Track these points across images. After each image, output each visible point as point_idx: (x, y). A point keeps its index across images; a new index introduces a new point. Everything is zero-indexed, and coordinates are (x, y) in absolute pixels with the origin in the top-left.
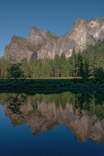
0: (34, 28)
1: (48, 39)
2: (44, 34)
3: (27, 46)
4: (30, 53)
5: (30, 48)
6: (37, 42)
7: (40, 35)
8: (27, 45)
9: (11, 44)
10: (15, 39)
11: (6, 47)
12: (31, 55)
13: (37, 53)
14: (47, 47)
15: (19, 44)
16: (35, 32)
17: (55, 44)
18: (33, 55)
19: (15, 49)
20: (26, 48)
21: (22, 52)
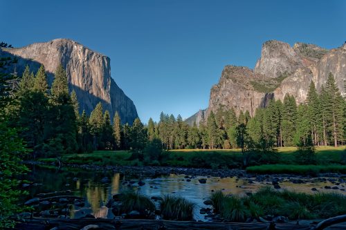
0: (268, 43)
1: (302, 61)
2: (291, 52)
3: (252, 83)
4: (258, 97)
5: (257, 87)
6: (275, 71)
7: (282, 55)
8: (252, 80)
9: (221, 84)
10: (228, 72)
11: (213, 90)
12: (260, 100)
13: (273, 95)
14: (295, 79)
15: (235, 81)
16: (271, 51)
17: (314, 70)
18: (265, 100)
19: (229, 91)
20: (251, 86)
21: (242, 95)
